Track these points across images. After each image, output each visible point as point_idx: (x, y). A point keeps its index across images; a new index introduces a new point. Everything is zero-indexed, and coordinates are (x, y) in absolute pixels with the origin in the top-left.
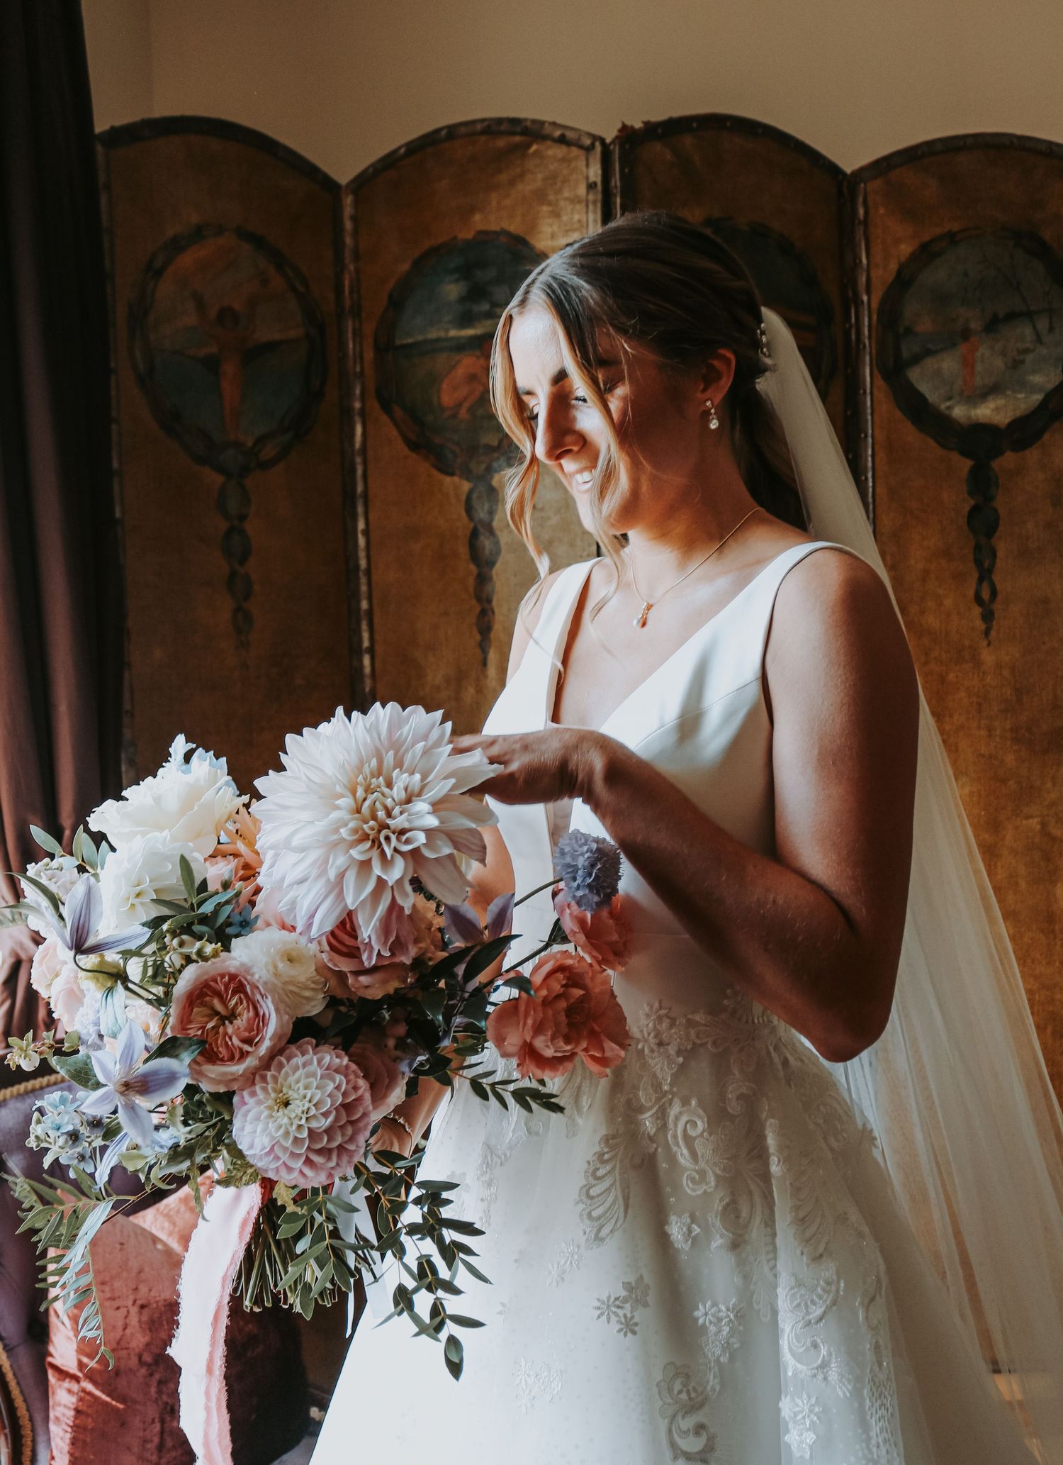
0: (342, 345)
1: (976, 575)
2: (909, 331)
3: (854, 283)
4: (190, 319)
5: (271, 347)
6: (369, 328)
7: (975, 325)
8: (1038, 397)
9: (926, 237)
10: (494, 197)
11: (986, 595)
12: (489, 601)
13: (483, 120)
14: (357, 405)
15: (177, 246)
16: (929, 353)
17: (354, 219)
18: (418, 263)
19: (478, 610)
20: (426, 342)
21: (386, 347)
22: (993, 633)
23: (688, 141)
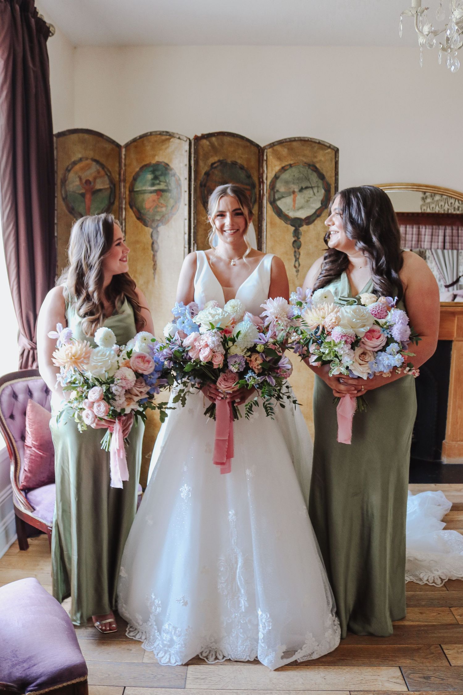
0: (120, 189)
1: (294, 259)
2: (278, 191)
3: (262, 177)
4: (77, 182)
5: (100, 190)
6: (128, 185)
7: (296, 190)
8: (314, 211)
9: (283, 165)
10: (161, 152)
11: (297, 265)
12: (156, 262)
13: (159, 131)
14: (124, 206)
15: (75, 163)
16: (283, 197)
17: (125, 155)
18: (142, 168)
19: (153, 264)
20: (142, 190)
21: (132, 191)
22: (299, 276)
23: (214, 139)
